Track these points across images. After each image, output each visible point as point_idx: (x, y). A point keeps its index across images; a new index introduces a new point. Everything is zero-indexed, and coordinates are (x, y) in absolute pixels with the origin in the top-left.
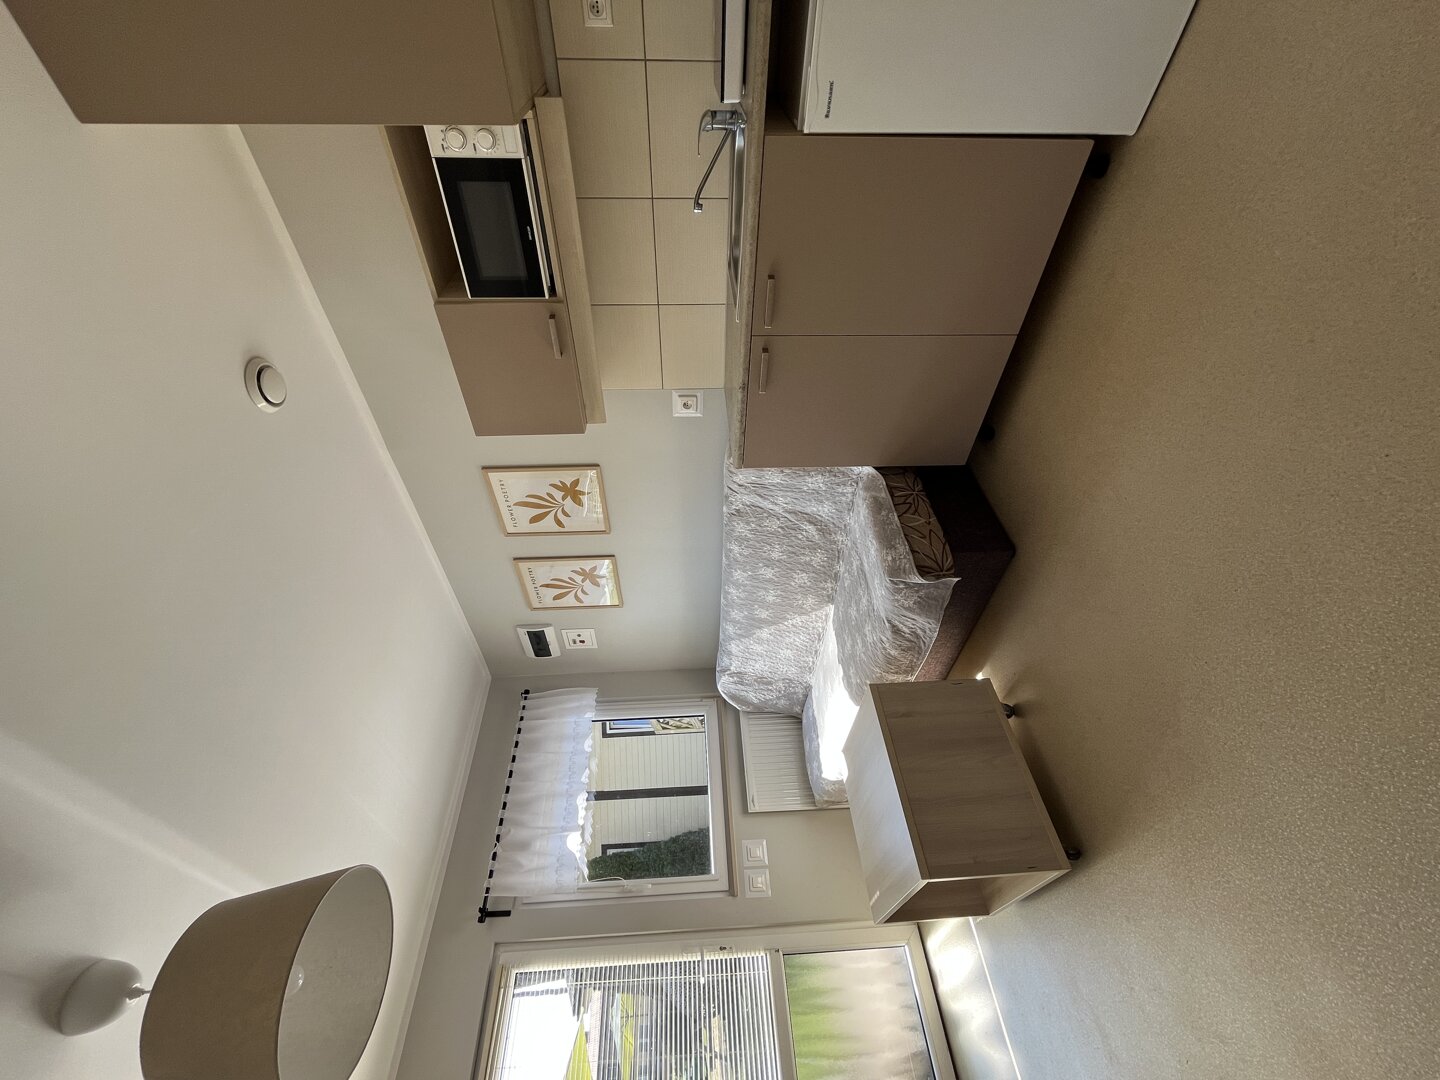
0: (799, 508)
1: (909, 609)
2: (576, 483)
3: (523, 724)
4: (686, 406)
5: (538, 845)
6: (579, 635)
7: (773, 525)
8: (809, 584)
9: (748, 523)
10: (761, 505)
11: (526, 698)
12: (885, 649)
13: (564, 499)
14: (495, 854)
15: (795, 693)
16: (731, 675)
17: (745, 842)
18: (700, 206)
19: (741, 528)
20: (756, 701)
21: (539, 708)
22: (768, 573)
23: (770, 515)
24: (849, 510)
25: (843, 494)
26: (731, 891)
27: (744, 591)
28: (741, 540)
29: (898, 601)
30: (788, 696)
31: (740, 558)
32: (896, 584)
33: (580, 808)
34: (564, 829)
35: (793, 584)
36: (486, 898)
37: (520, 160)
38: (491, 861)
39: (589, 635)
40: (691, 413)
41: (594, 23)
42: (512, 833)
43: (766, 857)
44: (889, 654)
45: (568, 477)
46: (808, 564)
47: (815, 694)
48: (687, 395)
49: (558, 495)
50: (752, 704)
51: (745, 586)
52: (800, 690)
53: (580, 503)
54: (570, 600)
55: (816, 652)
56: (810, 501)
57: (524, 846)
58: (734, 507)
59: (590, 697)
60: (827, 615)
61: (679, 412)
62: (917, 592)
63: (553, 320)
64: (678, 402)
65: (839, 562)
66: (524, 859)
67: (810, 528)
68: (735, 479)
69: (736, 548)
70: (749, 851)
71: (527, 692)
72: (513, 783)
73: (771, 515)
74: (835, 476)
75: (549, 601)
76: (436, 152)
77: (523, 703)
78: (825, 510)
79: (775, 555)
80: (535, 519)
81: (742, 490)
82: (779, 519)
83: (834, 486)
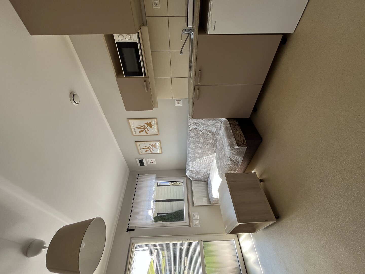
0: (207, 129)
1: (235, 154)
2: (151, 122)
3: (137, 183)
4: (178, 103)
5: (141, 213)
6: (151, 161)
7: (200, 133)
8: (209, 148)
9: (194, 133)
10: (197, 128)
11: (138, 176)
12: (229, 164)
13: (148, 126)
14: (131, 215)
15: (206, 176)
16: (189, 171)
17: (193, 213)
18: (182, 53)
19: (192, 134)
20: (196, 178)
21: (141, 179)
22: (199, 145)
24: (220, 129)
25: (218, 125)
26: (190, 225)
27: (193, 150)
28: (192, 137)
29: (232, 152)
30: (204, 176)
31: (192, 142)
32: (231, 148)
33: (152, 204)
34: (148, 209)
35: (205, 148)
36: (128, 226)
37: (137, 42)
38: (130, 217)
39: (154, 161)
40: (179, 105)
41: (155, 7)
42: (135, 210)
43: (198, 217)
44: (230, 166)
45: (149, 121)
46: (209, 143)
47: (211, 176)
48: (179, 100)
49: (146, 126)
50: (195, 178)
51: (193, 148)
52: (207, 175)
53: (151, 128)
54: (149, 152)
55: (211, 165)
56: (209, 127)
57: (138, 213)
58: (190, 129)
59: (154, 176)
60: (214, 156)
61: (177, 105)
62: (237, 150)
63: (145, 82)
64: (176, 102)
65: (217, 143)
66: (137, 216)
67: (210, 134)
68: (191, 121)
69: (191, 139)
70: (194, 215)
71: (138, 175)
72: (135, 197)
73: (200, 130)
74: (216, 121)
75: (144, 152)
76: (116, 40)
77: (137, 178)
78: (213, 129)
79: (201, 141)
80: (140, 132)
81: (192, 124)
82: (202, 132)
83: (216, 123)
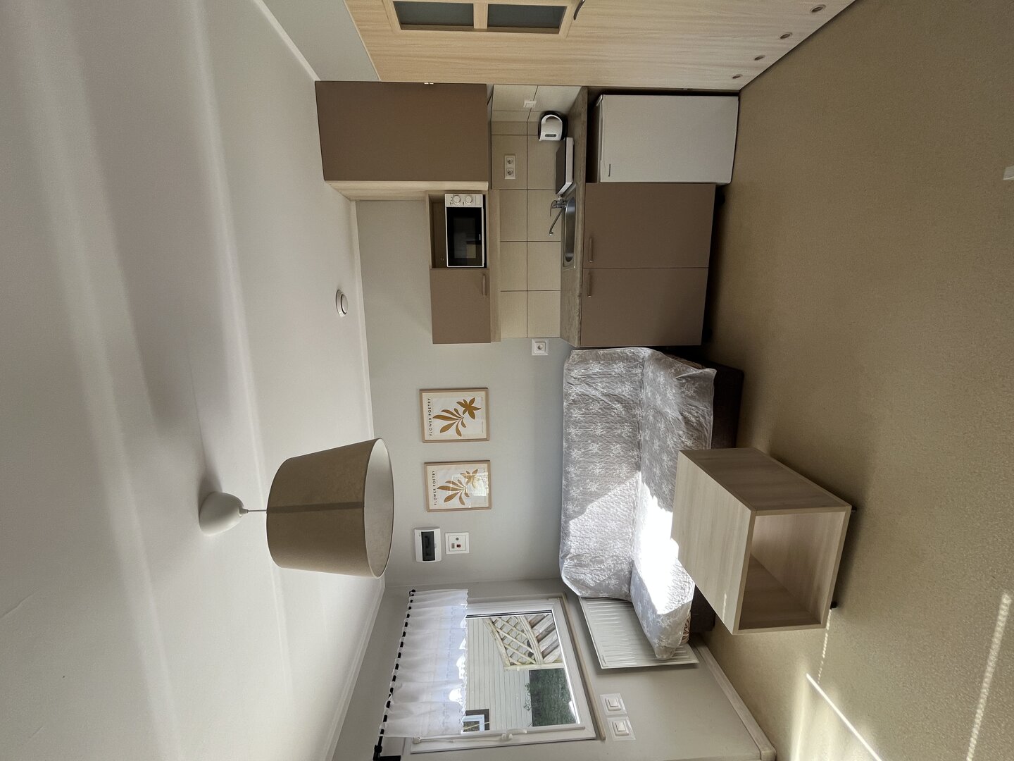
0: (611, 391)
2: (472, 401)
3: (410, 612)
4: (539, 348)
5: (424, 698)
6: (457, 539)
7: (595, 408)
8: (622, 453)
9: (580, 409)
10: (587, 393)
11: (413, 595)
13: (464, 413)
14: (389, 703)
15: (622, 570)
16: (572, 559)
17: (604, 697)
18: (552, 233)
19: (576, 414)
20: (592, 584)
21: (419, 607)
22: (594, 448)
23: (594, 400)
25: (636, 374)
26: (599, 736)
28: (576, 423)
29: (684, 392)
31: (577, 439)
32: (680, 380)
33: (460, 669)
34: (448, 683)
35: (612, 455)
36: (381, 738)
37: (481, 208)
38: (386, 708)
39: (464, 538)
40: (542, 353)
41: (508, 177)
42: (403, 687)
43: (624, 708)
45: (467, 396)
46: (620, 436)
49: (461, 409)
50: (590, 588)
53: (473, 416)
54: (455, 503)
56: (617, 383)
57: (413, 698)
58: (571, 398)
59: (464, 594)
61: (536, 352)
63: (484, 277)
64: (535, 345)
65: (639, 433)
66: (413, 707)
67: (618, 406)
68: (573, 374)
69: (573, 431)
70: (608, 702)
71: (414, 591)
75: (441, 504)
76: (447, 205)
77: (411, 598)
78: (625, 390)
79: (598, 432)
80: (444, 429)
81: (577, 382)
82: (599, 403)
